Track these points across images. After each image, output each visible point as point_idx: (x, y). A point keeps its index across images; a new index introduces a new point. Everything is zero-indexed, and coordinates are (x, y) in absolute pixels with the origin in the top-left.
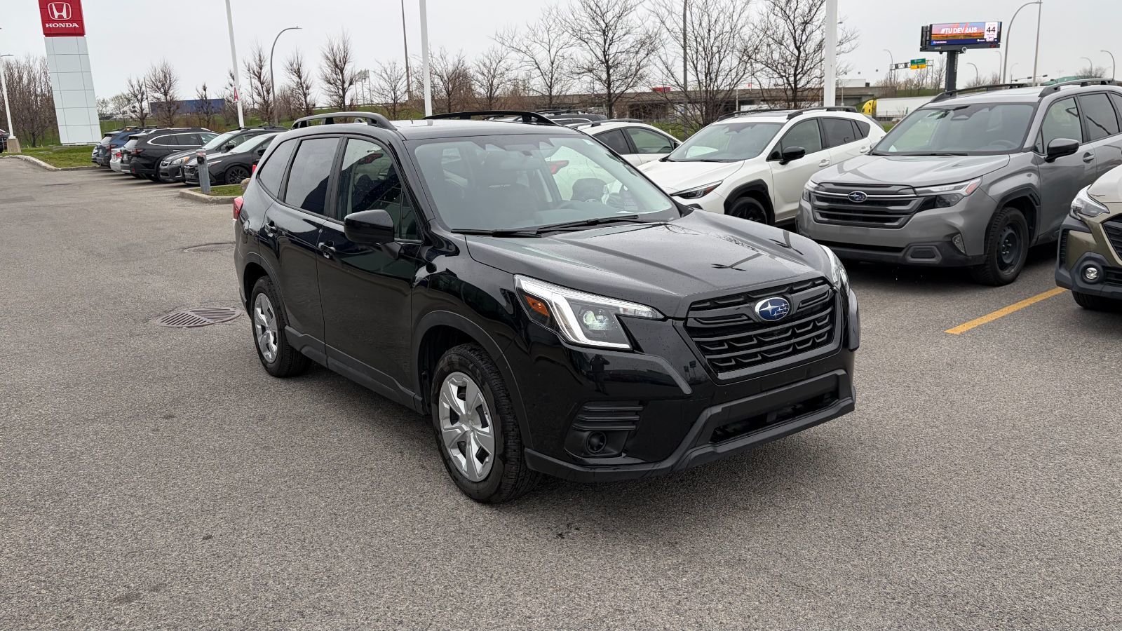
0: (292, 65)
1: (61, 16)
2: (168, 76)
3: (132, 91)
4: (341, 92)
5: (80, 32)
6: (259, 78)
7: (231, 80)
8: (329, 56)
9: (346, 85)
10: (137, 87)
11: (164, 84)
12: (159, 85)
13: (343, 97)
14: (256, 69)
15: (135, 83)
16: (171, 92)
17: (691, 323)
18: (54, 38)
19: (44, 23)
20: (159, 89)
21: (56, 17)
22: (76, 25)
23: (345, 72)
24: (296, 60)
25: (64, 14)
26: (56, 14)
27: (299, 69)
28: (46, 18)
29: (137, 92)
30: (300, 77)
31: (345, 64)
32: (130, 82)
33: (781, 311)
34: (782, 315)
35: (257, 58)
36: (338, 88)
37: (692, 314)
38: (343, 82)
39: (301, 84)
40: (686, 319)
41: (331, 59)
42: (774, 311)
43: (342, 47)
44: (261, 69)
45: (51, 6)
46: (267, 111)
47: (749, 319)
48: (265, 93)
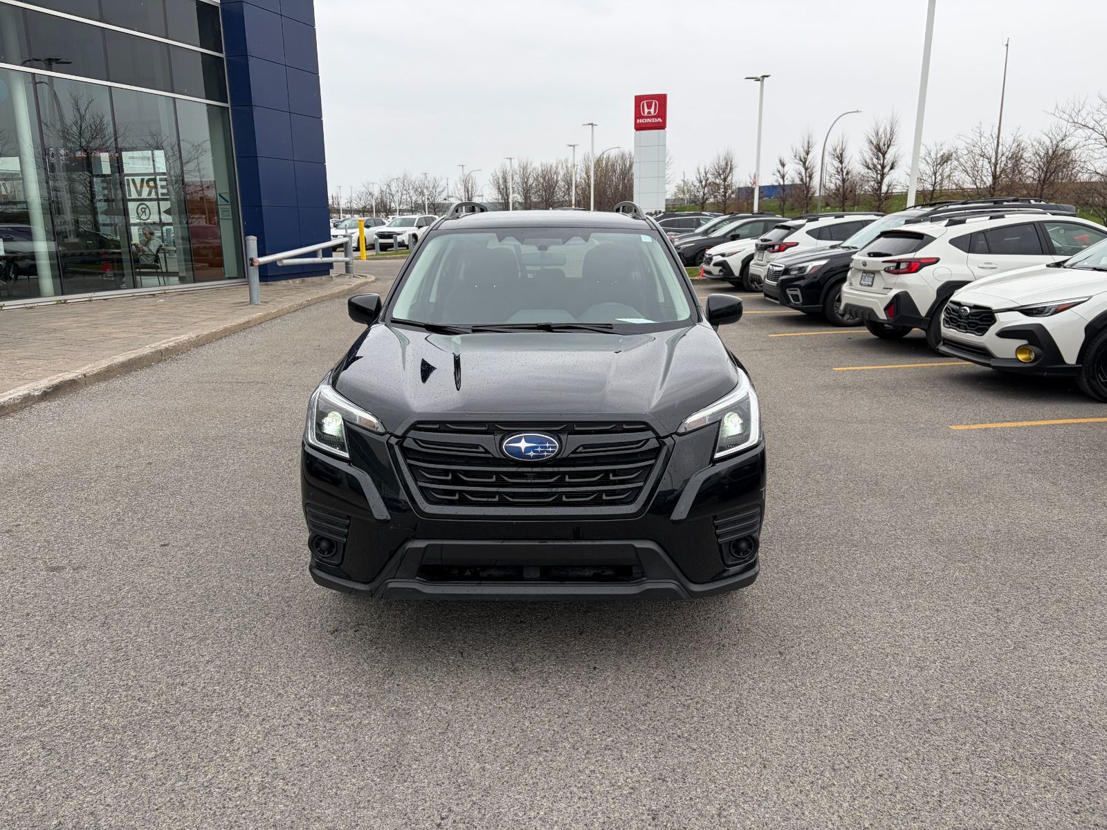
0: (835, 150)
1: (649, 113)
2: (729, 163)
3: (699, 178)
4: (879, 177)
5: (662, 126)
6: (804, 163)
7: (780, 167)
8: (872, 139)
9: (886, 170)
10: (703, 174)
11: (725, 170)
12: (721, 172)
13: (880, 183)
14: (803, 155)
15: (702, 171)
16: (729, 178)
17: (409, 443)
18: (642, 132)
19: (636, 118)
20: (720, 175)
21: (646, 113)
22: (660, 120)
23: (887, 156)
24: (841, 146)
25: (652, 110)
26: (646, 110)
27: (841, 155)
28: (638, 115)
29: (702, 179)
30: (841, 162)
31: (888, 147)
32: (698, 170)
33: (542, 452)
34: (543, 456)
35: (806, 144)
36: (877, 174)
37: (413, 434)
38: (883, 167)
39: (842, 169)
40: (404, 437)
41: (875, 143)
42: (528, 449)
43: (889, 129)
44: (808, 154)
45: (643, 104)
46: (806, 197)
47: (487, 452)
48: (808, 179)
